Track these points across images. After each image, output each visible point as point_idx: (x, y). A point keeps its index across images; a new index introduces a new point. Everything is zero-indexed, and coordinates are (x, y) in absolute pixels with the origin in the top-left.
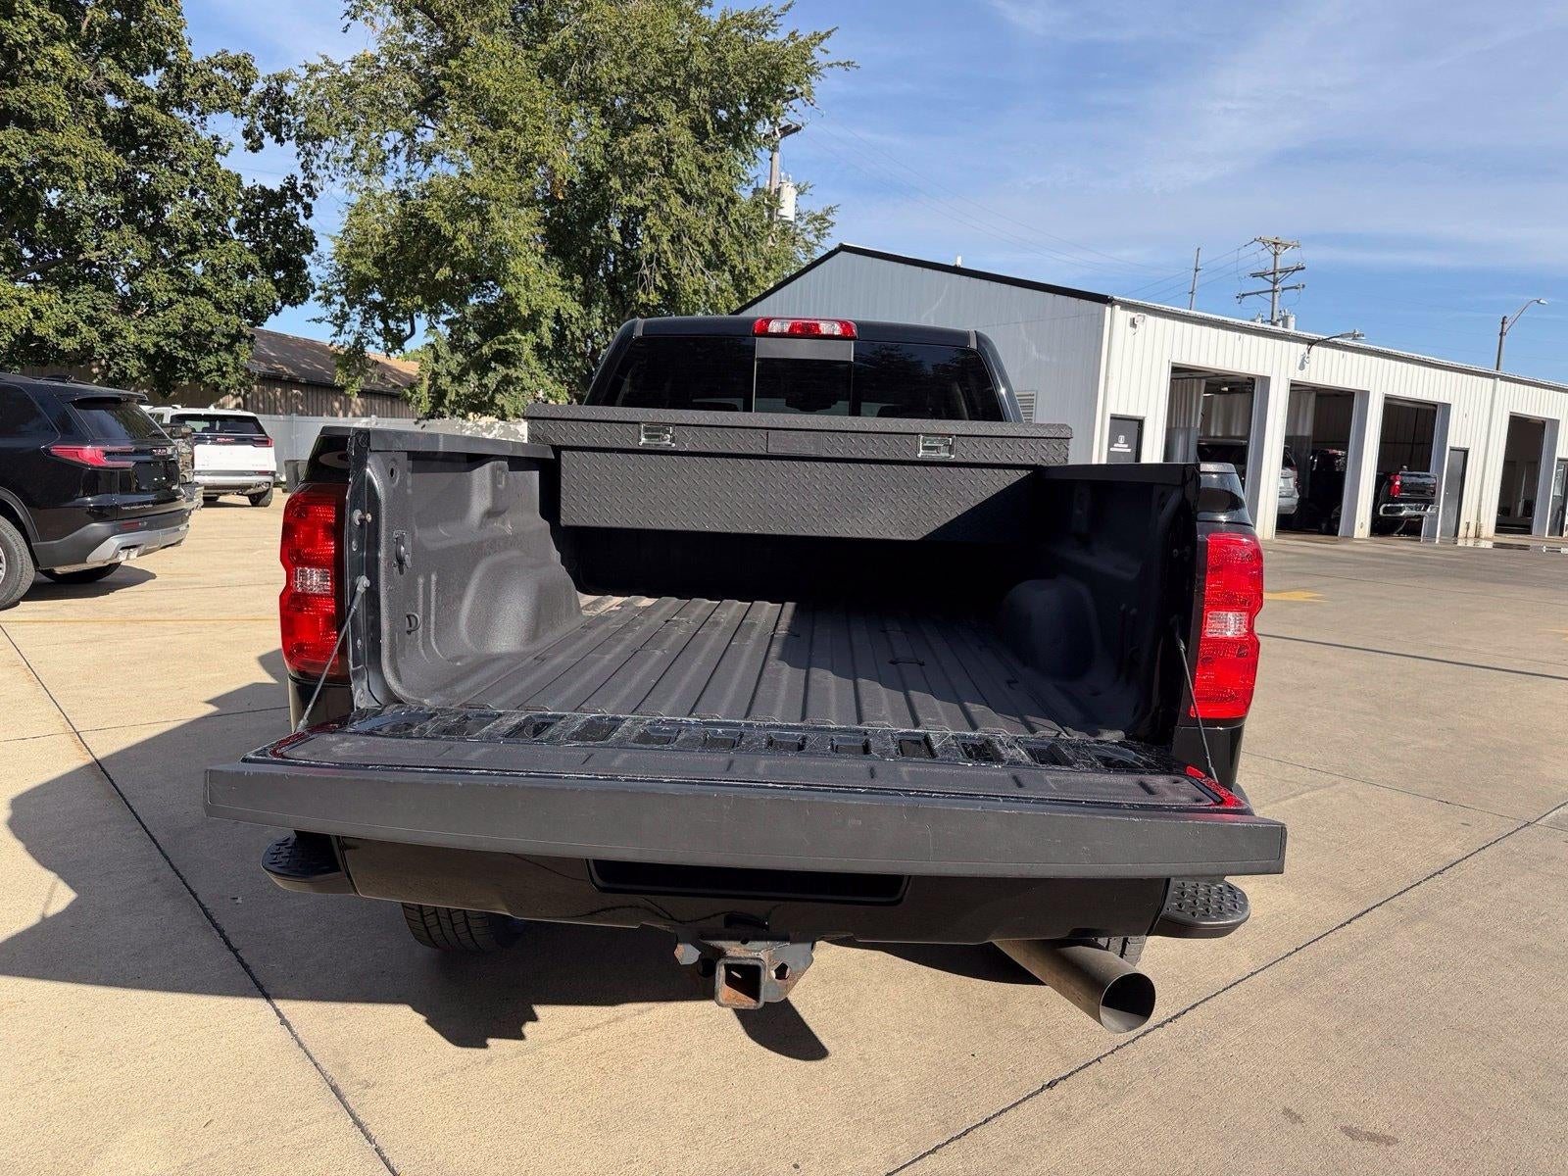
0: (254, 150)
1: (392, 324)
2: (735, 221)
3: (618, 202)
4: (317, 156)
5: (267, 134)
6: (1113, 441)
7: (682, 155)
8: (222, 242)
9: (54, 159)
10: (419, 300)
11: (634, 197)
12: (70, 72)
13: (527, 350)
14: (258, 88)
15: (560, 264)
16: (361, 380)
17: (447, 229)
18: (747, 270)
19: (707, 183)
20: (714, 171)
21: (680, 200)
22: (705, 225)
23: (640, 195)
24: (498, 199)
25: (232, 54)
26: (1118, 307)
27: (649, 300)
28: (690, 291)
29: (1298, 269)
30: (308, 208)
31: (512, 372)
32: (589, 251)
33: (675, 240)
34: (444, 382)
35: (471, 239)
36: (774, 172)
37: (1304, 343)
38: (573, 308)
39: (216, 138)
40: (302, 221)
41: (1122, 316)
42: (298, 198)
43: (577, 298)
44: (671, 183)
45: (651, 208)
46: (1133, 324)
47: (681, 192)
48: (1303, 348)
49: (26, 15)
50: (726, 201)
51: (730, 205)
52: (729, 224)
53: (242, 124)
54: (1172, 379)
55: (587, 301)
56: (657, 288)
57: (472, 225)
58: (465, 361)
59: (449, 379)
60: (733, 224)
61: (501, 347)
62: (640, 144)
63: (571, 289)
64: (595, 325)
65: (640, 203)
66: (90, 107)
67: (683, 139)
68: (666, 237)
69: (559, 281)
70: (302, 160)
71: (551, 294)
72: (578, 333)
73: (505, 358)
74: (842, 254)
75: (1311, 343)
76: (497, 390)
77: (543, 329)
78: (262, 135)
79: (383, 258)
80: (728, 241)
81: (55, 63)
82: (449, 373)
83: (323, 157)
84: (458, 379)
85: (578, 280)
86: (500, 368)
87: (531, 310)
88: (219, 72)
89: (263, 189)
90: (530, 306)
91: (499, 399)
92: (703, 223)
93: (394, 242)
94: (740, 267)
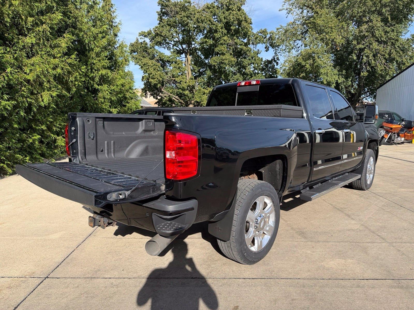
0: (267, 51)
2: (398, 46)
3: (356, 47)
4: (278, 50)
5: (270, 47)
7: (378, 29)
8: (258, 74)
9: (223, 61)
11: (361, 45)
12: (228, 42)
14: (268, 36)
15: (339, 68)
17: (303, 63)
18: (402, 61)
19: (388, 37)
20: (390, 32)
21: (377, 43)
22: (386, 49)
23: (363, 44)
24: (318, 53)
25: (263, 30)
27: (364, 75)
28: (380, 70)
30: (277, 63)
32: (348, 63)
33: (374, 56)
35: (310, 65)
38: (341, 80)
39: (258, 50)
40: (276, 66)
42: (275, 61)
43: (343, 77)
44: (373, 39)
45: (366, 47)
47: (378, 41)
49: (220, 32)
50: (395, 41)
51: (396, 42)
52: (395, 48)
53: (264, 45)
55: (347, 78)
56: (367, 71)
57: (311, 61)
60: (397, 47)
62: (362, 30)
63: (342, 74)
65: (363, 47)
66: (232, 49)
67: (378, 25)
68: (371, 55)
69: (338, 73)
70: (275, 52)
71: (334, 77)
72: (343, 87)
78: (269, 47)
79: (289, 73)
80: (395, 53)
81: (224, 40)
83: (279, 50)
85: (344, 72)
88: (260, 34)
89: (267, 60)
93: (292, 69)
94: (400, 60)
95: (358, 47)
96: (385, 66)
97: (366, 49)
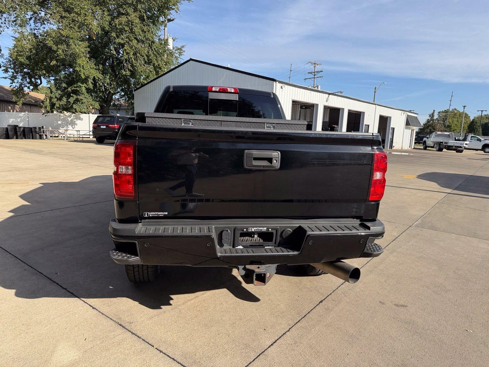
1: (33, 80)
2: (154, 49)
3: (115, 41)
7: (136, 26)
10: (44, 72)
11: (120, 40)
13: (84, 89)
15: (94, 61)
16: (23, 99)
17: (54, 48)
18: (159, 65)
19: (145, 36)
20: (147, 32)
21: (136, 41)
22: (144, 50)
23: (122, 39)
24: (73, 38)
26: (277, 82)
27: (126, 73)
28: (140, 71)
29: (321, 71)
31: (78, 97)
32: (104, 57)
33: (135, 54)
34: (54, 100)
35: (63, 52)
36: (165, 33)
37: (327, 94)
38: (100, 76)
41: (279, 85)
43: (101, 73)
44: (133, 36)
45: (126, 43)
46: (282, 88)
47: (136, 38)
50: (151, 42)
51: (153, 44)
52: (152, 50)
54: (292, 104)
55: (104, 73)
56: (129, 69)
57: (64, 47)
58: (61, 93)
59: (56, 99)
60: (154, 50)
61: (75, 89)
62: (122, 22)
63: (99, 69)
64: (107, 81)
65: (122, 42)
67: (136, 21)
68: (132, 53)
69: (94, 67)
71: (92, 71)
72: (101, 84)
73: (76, 92)
74: (191, 62)
75: (329, 94)
76: (74, 103)
77: (89, 83)
79: (30, 57)
80: (152, 55)
82: (56, 97)
83: (4, 19)
84: (60, 99)
85: (101, 67)
86: (74, 96)
87: (85, 76)
90: (85, 75)
91: (74, 106)
92: (144, 49)
93: (34, 51)
94: (156, 64)
95: (117, 41)
97: (126, 45)
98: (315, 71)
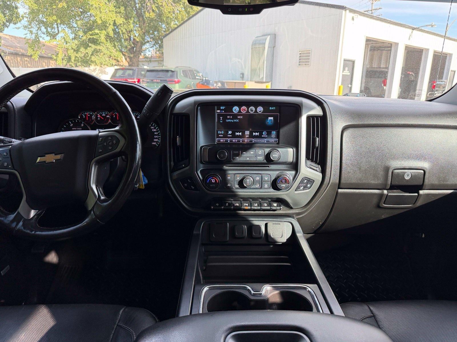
1: (49, 29)
6: (344, 69)
10: (55, 18)
13: (103, 38)
15: (114, 3)
16: (38, 53)
26: (348, 11)
27: (150, 16)
28: (167, 12)
29: (380, 9)
31: (98, 47)
34: (71, 52)
37: (411, 29)
38: (120, 20)
41: (348, 15)
43: (122, 16)
46: (353, 19)
48: (411, 30)
54: (366, 44)
55: (127, 17)
56: (153, 11)
58: (78, 43)
59: (72, 51)
61: (91, 37)
63: (120, 12)
64: (131, 27)
69: (114, 9)
71: (110, 14)
72: (124, 31)
73: (94, 42)
75: (413, 29)
76: (92, 55)
77: (109, 29)
82: (72, 49)
84: (77, 51)
85: (122, 8)
86: (93, 46)
87: (102, 21)
90: (101, 19)
91: (93, 58)
96: (173, 8)
98: (373, 8)
